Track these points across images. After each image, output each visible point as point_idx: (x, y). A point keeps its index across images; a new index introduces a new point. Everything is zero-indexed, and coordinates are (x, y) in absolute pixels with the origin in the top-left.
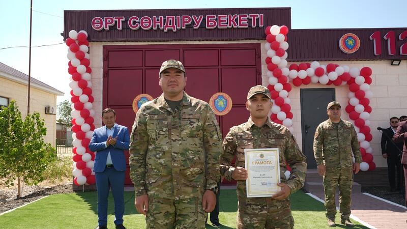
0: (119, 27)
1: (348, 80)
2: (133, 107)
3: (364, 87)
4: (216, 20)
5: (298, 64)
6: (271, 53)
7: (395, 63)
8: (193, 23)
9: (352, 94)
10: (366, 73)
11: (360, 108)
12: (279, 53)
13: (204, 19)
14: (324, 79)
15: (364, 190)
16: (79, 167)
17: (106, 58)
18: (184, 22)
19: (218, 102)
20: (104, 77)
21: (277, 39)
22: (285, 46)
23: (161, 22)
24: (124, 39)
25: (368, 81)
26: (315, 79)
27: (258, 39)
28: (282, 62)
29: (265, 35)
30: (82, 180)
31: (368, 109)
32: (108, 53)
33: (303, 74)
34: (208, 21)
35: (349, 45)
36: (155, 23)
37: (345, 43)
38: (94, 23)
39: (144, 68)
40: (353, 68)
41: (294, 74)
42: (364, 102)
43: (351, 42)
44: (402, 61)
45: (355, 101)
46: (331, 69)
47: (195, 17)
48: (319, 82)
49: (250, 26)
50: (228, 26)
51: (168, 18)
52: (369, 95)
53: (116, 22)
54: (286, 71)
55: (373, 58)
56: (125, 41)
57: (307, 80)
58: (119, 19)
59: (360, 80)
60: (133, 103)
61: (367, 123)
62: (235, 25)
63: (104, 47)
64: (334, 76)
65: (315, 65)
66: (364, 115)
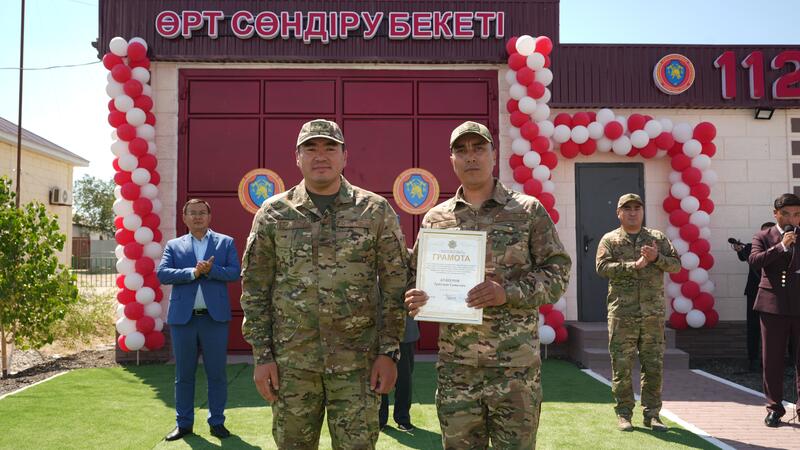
0: (212, 32)
1: (668, 148)
2: (240, 195)
3: (701, 161)
4: (410, 21)
5: (571, 113)
6: (518, 91)
7: (764, 114)
8: (363, 27)
9: (676, 176)
10: (705, 134)
11: (690, 203)
12: (535, 92)
13: (385, 20)
14: (623, 145)
15: (694, 364)
16: (130, 314)
17: (185, 95)
18: (344, 25)
19: (410, 187)
20: (180, 132)
21: (530, 64)
22: (545, 76)
23: (298, 24)
24: (222, 57)
25: (709, 150)
26: (604, 144)
27: (493, 63)
28: (539, 110)
29: (505, 55)
30: (135, 340)
31: (706, 206)
32: (188, 85)
33: (580, 134)
34: (394, 24)
35: (672, 77)
36: (285, 25)
37: (665, 73)
38: (160, 24)
39: (262, 116)
40: (680, 124)
41: (563, 133)
42: (700, 191)
43: (676, 72)
44: (776, 112)
45: (681, 190)
46: (636, 124)
47: (366, 15)
48: (612, 150)
49: (477, 36)
50: (433, 34)
51: (312, 16)
52: (709, 177)
53: (206, 22)
54: (546, 128)
55: (718, 103)
56: (224, 61)
57: (589, 146)
58: (212, 16)
59: (693, 147)
60: (240, 187)
61: (705, 234)
62: (448, 33)
63: (181, 72)
64: (641, 138)
65: (606, 115)
66: (699, 218)
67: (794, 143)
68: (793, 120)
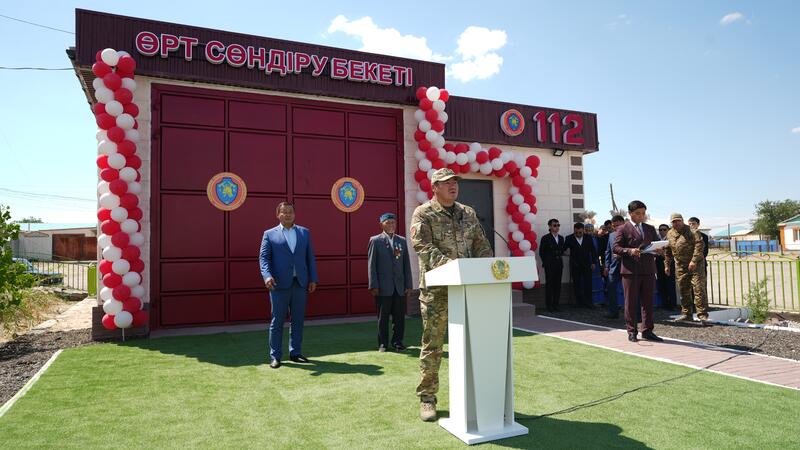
0: (189, 55)
1: (511, 172)
2: (208, 194)
3: (530, 181)
4: (347, 66)
5: (454, 144)
6: (425, 125)
7: (558, 153)
8: (312, 67)
9: (514, 190)
10: (533, 163)
11: (525, 208)
12: (436, 126)
13: (329, 63)
14: (487, 168)
15: (537, 313)
16: (117, 296)
17: (157, 106)
18: (299, 63)
19: (344, 191)
20: (154, 137)
21: (435, 107)
22: (444, 117)
23: (261, 58)
24: (192, 77)
25: (534, 174)
26: (475, 167)
27: (401, 104)
28: (436, 138)
29: (416, 100)
30: (123, 319)
31: (534, 210)
32: (159, 96)
33: (463, 158)
34: (336, 67)
36: (252, 57)
37: (508, 120)
38: (140, 42)
39: (227, 129)
40: (517, 155)
41: (450, 157)
42: (530, 199)
43: (514, 122)
44: (565, 152)
45: (518, 199)
46: (494, 154)
47: (315, 58)
48: (479, 171)
49: (394, 83)
50: (364, 78)
51: (273, 53)
52: (535, 192)
53: (182, 46)
54: (443, 154)
55: (536, 144)
56: (194, 81)
57: (465, 168)
58: (189, 41)
59: (526, 171)
60: (209, 187)
61: (533, 228)
63: (154, 86)
64: (498, 163)
65: (477, 147)
66: (530, 217)
67: (573, 172)
68: (572, 158)
